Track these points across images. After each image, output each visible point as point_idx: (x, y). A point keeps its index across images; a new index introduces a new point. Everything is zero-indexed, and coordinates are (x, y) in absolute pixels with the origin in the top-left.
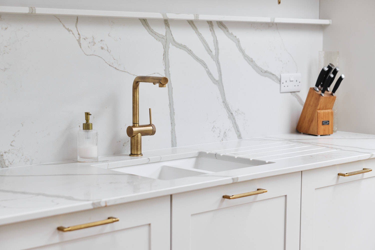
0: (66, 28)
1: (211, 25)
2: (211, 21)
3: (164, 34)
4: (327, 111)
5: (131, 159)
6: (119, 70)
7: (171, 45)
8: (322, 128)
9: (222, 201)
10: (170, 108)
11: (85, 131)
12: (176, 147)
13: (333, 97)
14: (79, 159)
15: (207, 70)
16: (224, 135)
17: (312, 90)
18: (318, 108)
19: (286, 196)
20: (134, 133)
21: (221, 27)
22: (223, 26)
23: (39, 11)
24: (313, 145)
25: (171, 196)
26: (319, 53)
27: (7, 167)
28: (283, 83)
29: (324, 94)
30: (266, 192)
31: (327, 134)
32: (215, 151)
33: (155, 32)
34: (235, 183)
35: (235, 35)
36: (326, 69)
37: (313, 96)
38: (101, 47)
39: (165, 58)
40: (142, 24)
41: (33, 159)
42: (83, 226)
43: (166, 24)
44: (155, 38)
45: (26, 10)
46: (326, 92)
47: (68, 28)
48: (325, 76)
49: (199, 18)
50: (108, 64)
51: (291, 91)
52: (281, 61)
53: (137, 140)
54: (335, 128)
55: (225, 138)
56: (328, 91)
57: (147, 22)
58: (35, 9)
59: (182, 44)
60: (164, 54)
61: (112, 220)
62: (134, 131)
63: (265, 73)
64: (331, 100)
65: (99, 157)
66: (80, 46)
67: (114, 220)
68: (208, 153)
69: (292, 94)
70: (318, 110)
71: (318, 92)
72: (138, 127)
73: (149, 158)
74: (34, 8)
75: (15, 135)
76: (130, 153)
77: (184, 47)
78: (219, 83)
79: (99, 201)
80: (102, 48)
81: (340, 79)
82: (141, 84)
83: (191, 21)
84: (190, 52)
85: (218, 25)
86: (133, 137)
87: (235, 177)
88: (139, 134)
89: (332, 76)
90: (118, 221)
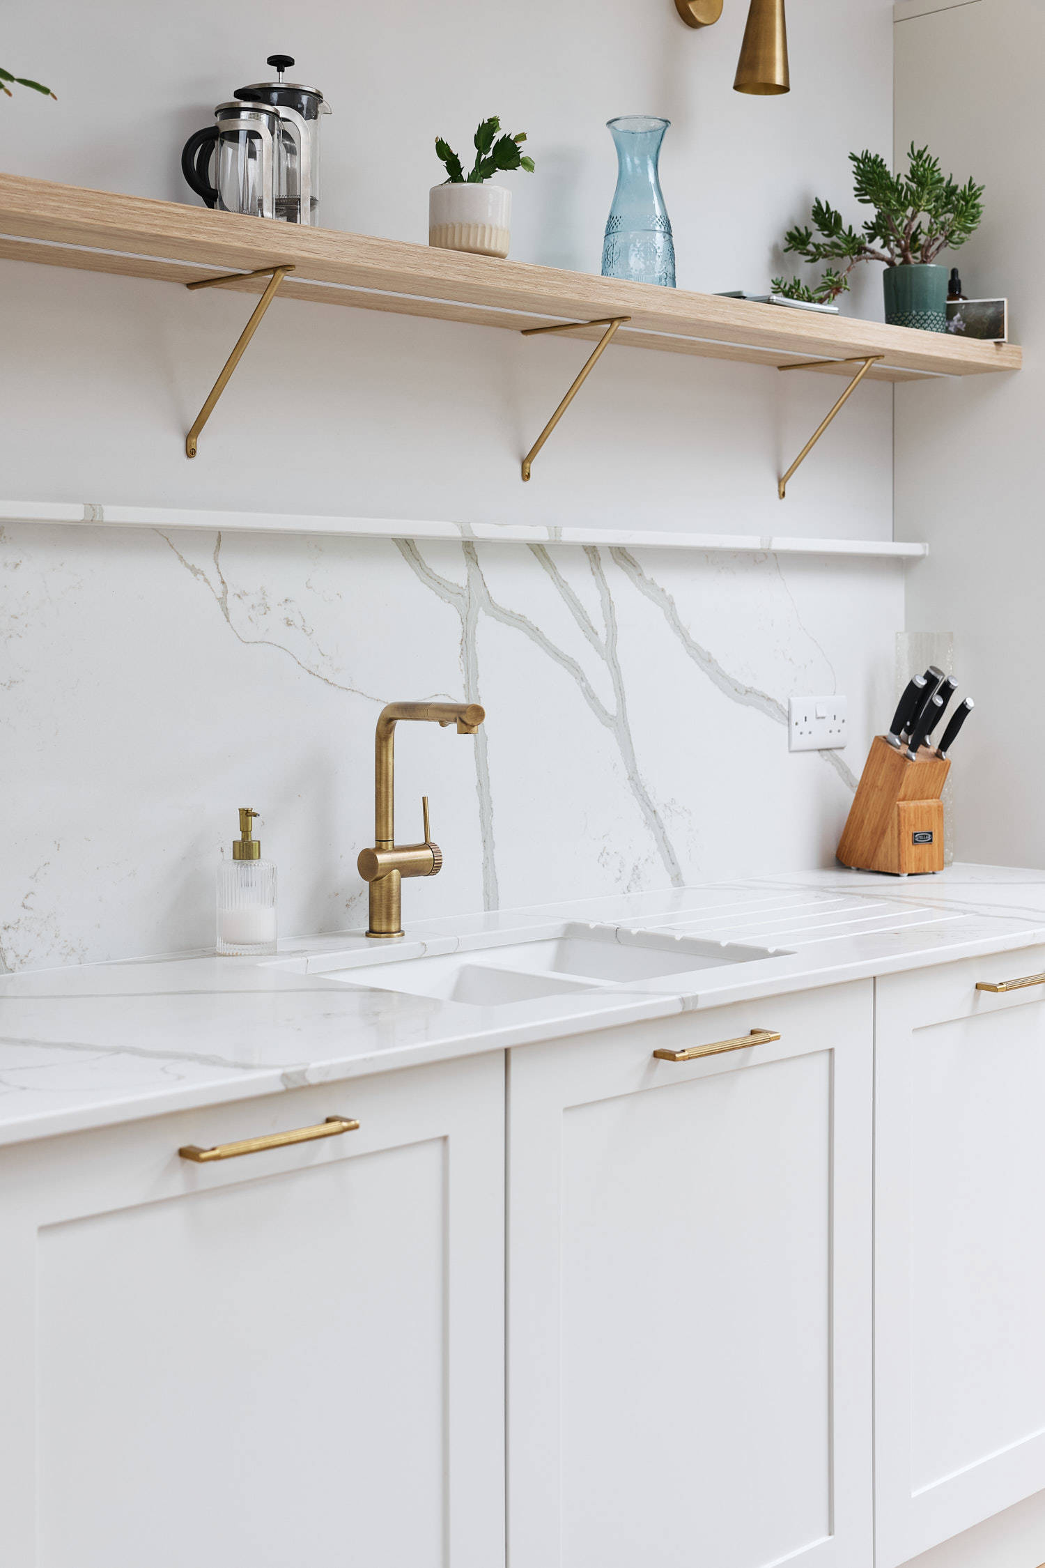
0: (187, 565)
1: (595, 556)
2: (594, 547)
3: (463, 583)
4: (924, 803)
5: (371, 946)
6: (335, 685)
7: (481, 613)
8: (912, 853)
9: (651, 1068)
10: (480, 795)
11: (238, 864)
12: (498, 909)
13: (942, 762)
14: (220, 946)
15: (584, 684)
16: (633, 874)
17: (881, 742)
18: (901, 794)
19: (831, 1051)
20: (379, 869)
21: (622, 562)
22: (628, 560)
23: (113, 514)
24: (893, 900)
25: (507, 1051)
26: (897, 638)
27: (12, 971)
28: (797, 724)
29: (916, 754)
30: (778, 1038)
31: (927, 871)
32: (615, 921)
33: (439, 577)
34: (689, 1013)
35: (661, 587)
36: (922, 682)
37: (884, 760)
38: (284, 619)
39: (464, 652)
40: (401, 553)
41: (87, 949)
42: (255, 1145)
43: (469, 553)
44: (436, 594)
45: (74, 512)
46: (921, 748)
47: (193, 565)
48: (916, 703)
49: (561, 536)
50: (303, 667)
51: (820, 747)
52: (790, 659)
53: (390, 891)
54: (949, 854)
55: (636, 883)
56: (926, 745)
57: (416, 549)
58: (102, 510)
59: (514, 611)
60: (462, 640)
61: (337, 1126)
62: (381, 864)
63: (745, 694)
64: (936, 772)
65: (278, 939)
66: (227, 616)
67: (345, 1124)
68: (592, 926)
69: (822, 756)
70: (899, 801)
71: (898, 747)
72: (390, 852)
73: (423, 942)
74: (98, 507)
75: (35, 875)
76: (368, 929)
77: (519, 621)
78: (618, 723)
79: (300, 1068)
80: (289, 623)
81: (963, 711)
82: (402, 728)
83: (538, 545)
84: (535, 633)
85: (613, 558)
86: (378, 882)
87: (689, 995)
88: (395, 872)
89: (939, 701)
90: (356, 1127)
